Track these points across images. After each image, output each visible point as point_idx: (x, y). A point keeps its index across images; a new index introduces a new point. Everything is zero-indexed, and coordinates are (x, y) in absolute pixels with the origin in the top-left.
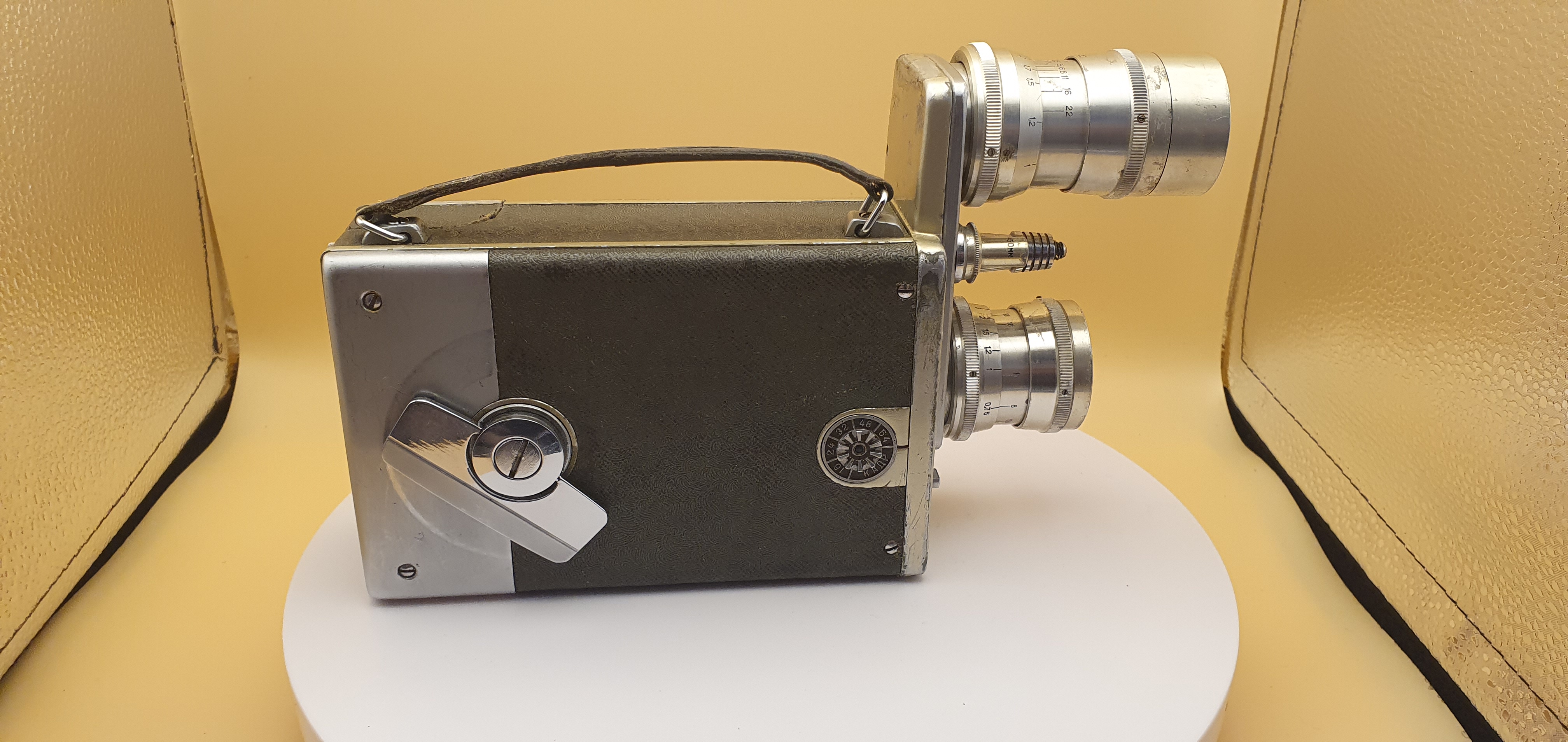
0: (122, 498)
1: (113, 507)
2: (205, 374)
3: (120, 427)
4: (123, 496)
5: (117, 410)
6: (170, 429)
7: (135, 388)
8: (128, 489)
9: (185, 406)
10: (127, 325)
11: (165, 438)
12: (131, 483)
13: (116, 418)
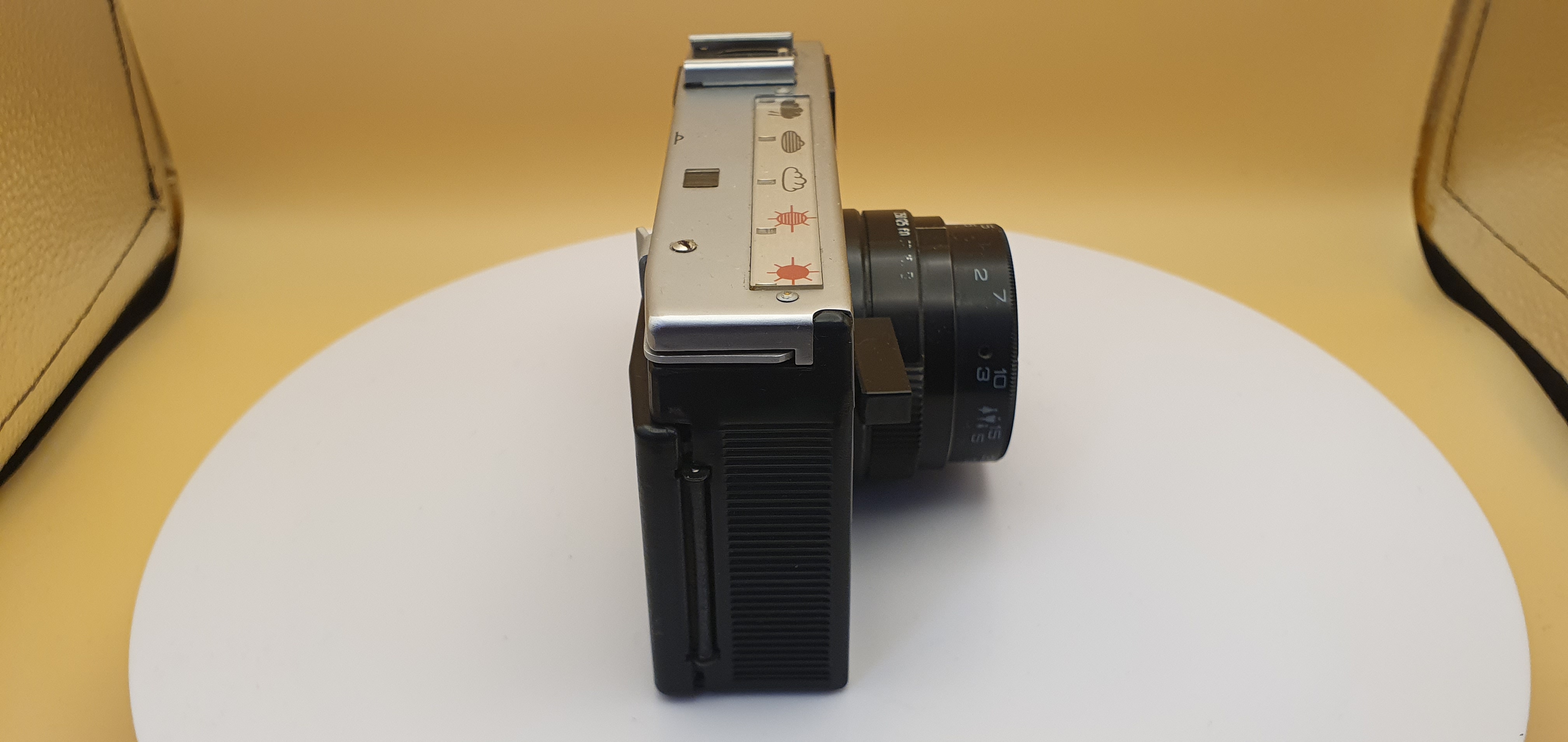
0: (31, 393)
1: (19, 403)
2: (142, 228)
3: (21, 300)
4: (32, 388)
5: (15, 278)
6: (95, 299)
7: (40, 248)
8: (38, 379)
9: (116, 268)
10: (21, 166)
11: (88, 311)
12: (43, 372)
13: (15, 289)
